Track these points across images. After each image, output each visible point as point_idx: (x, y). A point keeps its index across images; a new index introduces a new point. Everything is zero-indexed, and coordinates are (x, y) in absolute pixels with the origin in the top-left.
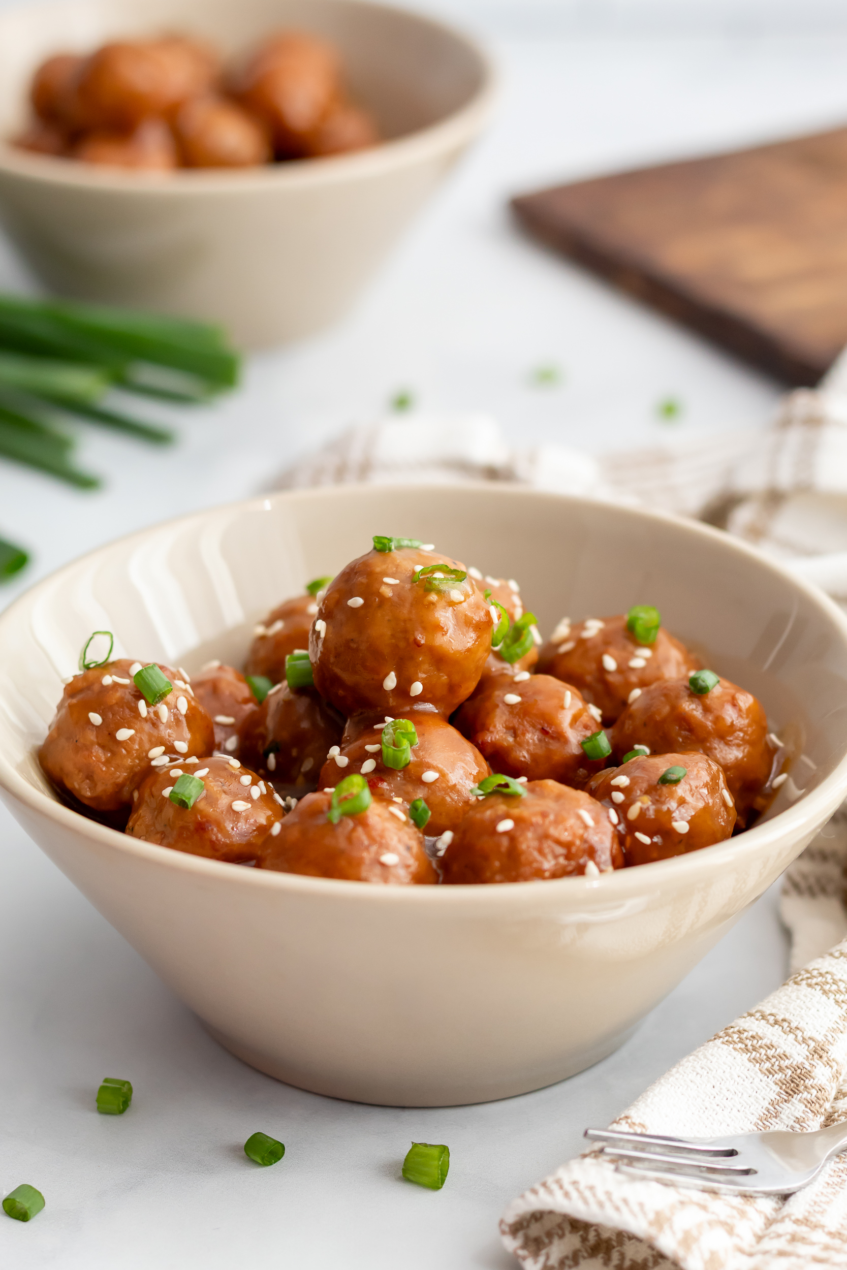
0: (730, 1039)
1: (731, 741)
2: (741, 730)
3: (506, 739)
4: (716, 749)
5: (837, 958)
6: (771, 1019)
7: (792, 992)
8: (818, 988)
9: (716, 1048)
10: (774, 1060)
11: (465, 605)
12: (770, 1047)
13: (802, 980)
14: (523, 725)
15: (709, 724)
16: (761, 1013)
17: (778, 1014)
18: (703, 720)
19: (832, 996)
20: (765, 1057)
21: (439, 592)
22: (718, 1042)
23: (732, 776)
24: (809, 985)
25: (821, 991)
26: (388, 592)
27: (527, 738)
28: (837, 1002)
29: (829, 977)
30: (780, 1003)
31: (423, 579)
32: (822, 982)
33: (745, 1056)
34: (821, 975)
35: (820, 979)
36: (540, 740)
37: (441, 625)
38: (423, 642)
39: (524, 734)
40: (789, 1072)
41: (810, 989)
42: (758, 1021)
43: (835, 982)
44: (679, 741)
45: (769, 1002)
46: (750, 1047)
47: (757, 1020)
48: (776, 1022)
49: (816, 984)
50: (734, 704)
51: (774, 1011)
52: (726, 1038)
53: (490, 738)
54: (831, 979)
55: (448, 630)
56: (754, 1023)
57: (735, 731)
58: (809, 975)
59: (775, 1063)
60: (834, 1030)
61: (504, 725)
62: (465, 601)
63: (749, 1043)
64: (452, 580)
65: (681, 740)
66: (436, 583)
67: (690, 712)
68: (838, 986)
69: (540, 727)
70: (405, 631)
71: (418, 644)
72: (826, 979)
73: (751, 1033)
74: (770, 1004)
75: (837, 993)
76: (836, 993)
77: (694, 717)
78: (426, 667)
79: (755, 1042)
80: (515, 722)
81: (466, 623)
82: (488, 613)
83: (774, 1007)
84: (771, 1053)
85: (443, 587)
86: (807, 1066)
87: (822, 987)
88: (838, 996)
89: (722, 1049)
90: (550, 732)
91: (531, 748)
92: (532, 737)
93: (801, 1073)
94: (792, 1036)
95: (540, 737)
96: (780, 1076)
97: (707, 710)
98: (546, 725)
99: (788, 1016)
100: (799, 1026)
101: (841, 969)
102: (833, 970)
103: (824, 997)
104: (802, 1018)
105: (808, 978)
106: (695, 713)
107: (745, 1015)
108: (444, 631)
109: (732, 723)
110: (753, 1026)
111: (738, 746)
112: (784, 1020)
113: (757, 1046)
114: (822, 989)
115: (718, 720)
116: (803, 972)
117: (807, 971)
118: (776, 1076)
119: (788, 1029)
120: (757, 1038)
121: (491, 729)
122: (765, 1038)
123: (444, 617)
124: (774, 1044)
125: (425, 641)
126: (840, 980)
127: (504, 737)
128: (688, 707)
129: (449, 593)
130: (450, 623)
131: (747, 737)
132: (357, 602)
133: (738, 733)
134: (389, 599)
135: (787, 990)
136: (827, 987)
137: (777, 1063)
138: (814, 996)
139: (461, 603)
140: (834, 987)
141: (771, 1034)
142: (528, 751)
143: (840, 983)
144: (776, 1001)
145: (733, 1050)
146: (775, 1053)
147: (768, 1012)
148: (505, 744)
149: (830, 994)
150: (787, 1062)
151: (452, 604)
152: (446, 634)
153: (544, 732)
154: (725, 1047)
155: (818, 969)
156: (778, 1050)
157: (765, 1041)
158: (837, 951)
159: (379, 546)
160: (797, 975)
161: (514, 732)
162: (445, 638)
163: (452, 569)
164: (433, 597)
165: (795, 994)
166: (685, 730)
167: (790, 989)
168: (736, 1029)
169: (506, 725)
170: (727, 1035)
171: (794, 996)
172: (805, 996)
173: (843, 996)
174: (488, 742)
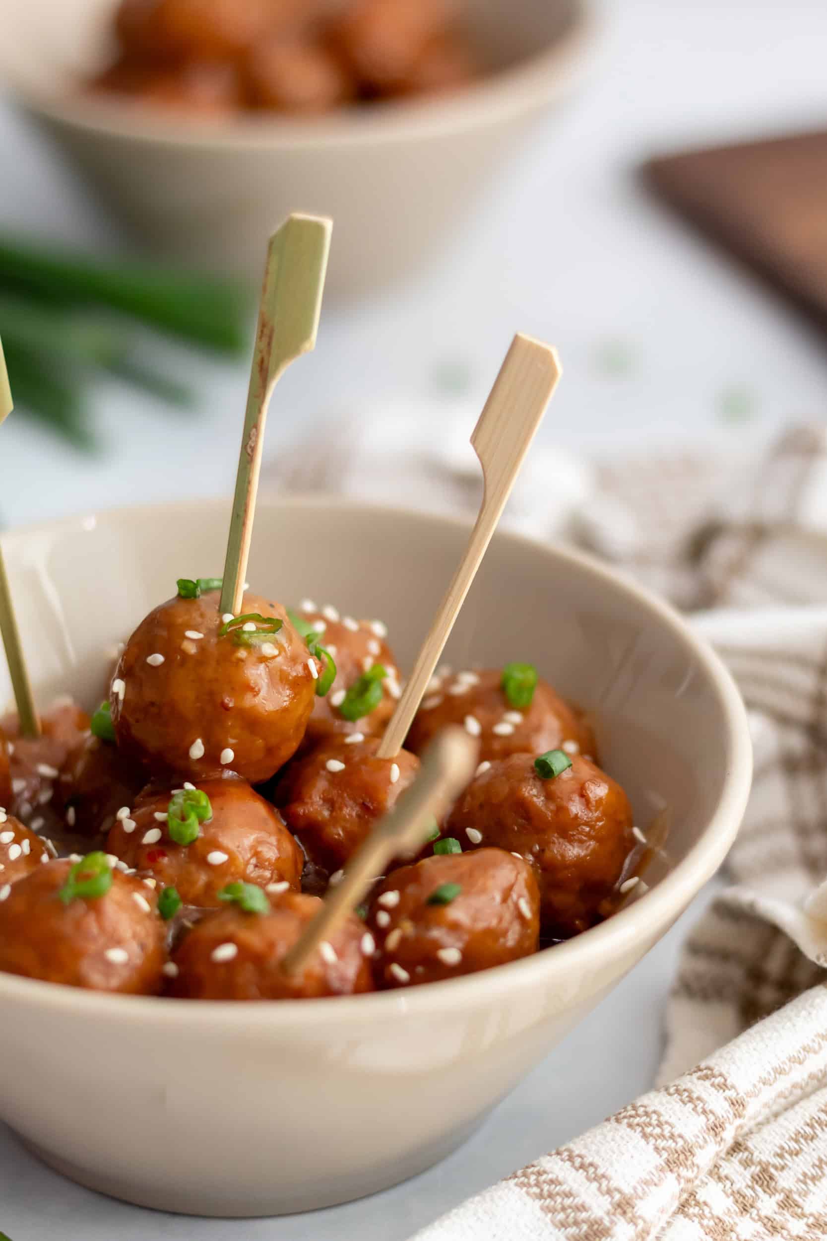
0: (526, 1180)
1: (573, 835)
2: (586, 824)
3: (321, 813)
4: (554, 843)
5: (670, 1094)
6: (578, 1161)
7: (610, 1131)
8: (639, 1129)
9: (506, 1190)
10: (569, 1211)
11: (279, 659)
12: (568, 1195)
13: (625, 1117)
14: (343, 798)
15: (549, 814)
16: (570, 1152)
17: (586, 1157)
18: (543, 809)
19: (652, 1141)
20: (560, 1206)
21: (248, 647)
22: (512, 1182)
23: (570, 875)
24: (630, 1126)
25: (641, 1134)
26: (191, 649)
27: (344, 812)
28: (656, 1149)
29: (654, 1117)
30: (592, 1142)
31: (231, 632)
32: (644, 1123)
33: (538, 1203)
34: (647, 1114)
35: (644, 1119)
36: (358, 816)
37: (252, 685)
38: (231, 705)
39: (341, 809)
40: (585, 1227)
41: (628, 1130)
42: (562, 1163)
43: (660, 1125)
44: (513, 829)
45: (582, 1140)
46: (545, 1193)
47: (562, 1160)
48: (582, 1166)
49: (638, 1125)
50: (583, 795)
51: (584, 1152)
52: (522, 1179)
53: (302, 811)
54: (656, 1120)
55: (259, 691)
56: (557, 1163)
57: (579, 825)
58: (633, 1112)
59: (570, 1214)
60: (646, 1183)
61: (322, 796)
62: (279, 655)
63: (546, 1187)
64: (263, 632)
65: (516, 828)
66: (246, 636)
67: (530, 798)
68: (663, 1130)
69: (361, 801)
70: (211, 694)
71: (226, 708)
72: (651, 1119)
73: (550, 1176)
74: (583, 1142)
75: (659, 1137)
76: (657, 1138)
77: (533, 803)
78: (237, 731)
79: (553, 1186)
80: (334, 793)
81: (281, 678)
82: (306, 667)
83: (586, 1147)
84: (568, 1202)
85: (254, 641)
86: (606, 1222)
87: (643, 1129)
88: (659, 1141)
89: (514, 1192)
90: (372, 807)
91: (348, 825)
92: (350, 811)
93: (597, 1229)
94: (595, 1185)
95: (359, 812)
96: (573, 1230)
97: (549, 796)
98: (368, 800)
99: (597, 1160)
100: (606, 1174)
101: (670, 1109)
102: (661, 1110)
103: (643, 1142)
104: (611, 1164)
105: (631, 1116)
106: (535, 799)
107: (554, 1152)
108: (256, 692)
109: (576, 815)
110: (555, 1166)
111: (581, 842)
112: (591, 1165)
113: (554, 1192)
114: (643, 1131)
115: (561, 810)
116: (629, 1108)
117: (634, 1108)
118: (569, 1229)
119: (593, 1176)
120: (556, 1182)
121: (307, 800)
122: (564, 1183)
123: (257, 674)
124: (574, 1192)
125: (235, 703)
126: (667, 1123)
127: (319, 810)
128: (529, 793)
129: (260, 647)
130: (262, 682)
131: (593, 833)
132: (157, 659)
133: (584, 827)
134: (192, 656)
135: (606, 1127)
136: (648, 1130)
137: (572, 1215)
138: (631, 1139)
139: (274, 657)
140: (658, 1131)
141: (573, 1179)
142: (344, 829)
143: (666, 1127)
144: (590, 1140)
145: (525, 1195)
146: (572, 1202)
147: (577, 1152)
148: (320, 818)
149: (651, 1138)
150: (584, 1215)
151: (263, 659)
152: (258, 694)
153: (364, 807)
154: (517, 1189)
155: (645, 1107)
156: (576, 1201)
157: (566, 1188)
158: (674, 1086)
159: (183, 593)
160: (623, 1110)
161: (331, 803)
162: (257, 700)
163: (266, 617)
164: (242, 654)
165: (612, 1133)
166: (522, 817)
167: (609, 1127)
168: (536, 1169)
169: (324, 796)
170: (525, 1175)
171: (610, 1136)
172: (622, 1138)
173: (665, 1142)
174: (299, 815)
